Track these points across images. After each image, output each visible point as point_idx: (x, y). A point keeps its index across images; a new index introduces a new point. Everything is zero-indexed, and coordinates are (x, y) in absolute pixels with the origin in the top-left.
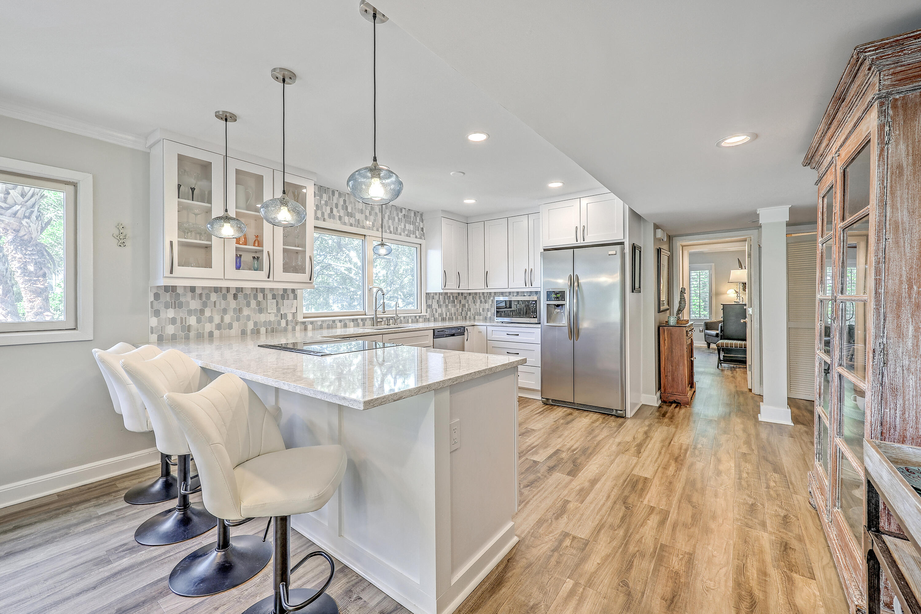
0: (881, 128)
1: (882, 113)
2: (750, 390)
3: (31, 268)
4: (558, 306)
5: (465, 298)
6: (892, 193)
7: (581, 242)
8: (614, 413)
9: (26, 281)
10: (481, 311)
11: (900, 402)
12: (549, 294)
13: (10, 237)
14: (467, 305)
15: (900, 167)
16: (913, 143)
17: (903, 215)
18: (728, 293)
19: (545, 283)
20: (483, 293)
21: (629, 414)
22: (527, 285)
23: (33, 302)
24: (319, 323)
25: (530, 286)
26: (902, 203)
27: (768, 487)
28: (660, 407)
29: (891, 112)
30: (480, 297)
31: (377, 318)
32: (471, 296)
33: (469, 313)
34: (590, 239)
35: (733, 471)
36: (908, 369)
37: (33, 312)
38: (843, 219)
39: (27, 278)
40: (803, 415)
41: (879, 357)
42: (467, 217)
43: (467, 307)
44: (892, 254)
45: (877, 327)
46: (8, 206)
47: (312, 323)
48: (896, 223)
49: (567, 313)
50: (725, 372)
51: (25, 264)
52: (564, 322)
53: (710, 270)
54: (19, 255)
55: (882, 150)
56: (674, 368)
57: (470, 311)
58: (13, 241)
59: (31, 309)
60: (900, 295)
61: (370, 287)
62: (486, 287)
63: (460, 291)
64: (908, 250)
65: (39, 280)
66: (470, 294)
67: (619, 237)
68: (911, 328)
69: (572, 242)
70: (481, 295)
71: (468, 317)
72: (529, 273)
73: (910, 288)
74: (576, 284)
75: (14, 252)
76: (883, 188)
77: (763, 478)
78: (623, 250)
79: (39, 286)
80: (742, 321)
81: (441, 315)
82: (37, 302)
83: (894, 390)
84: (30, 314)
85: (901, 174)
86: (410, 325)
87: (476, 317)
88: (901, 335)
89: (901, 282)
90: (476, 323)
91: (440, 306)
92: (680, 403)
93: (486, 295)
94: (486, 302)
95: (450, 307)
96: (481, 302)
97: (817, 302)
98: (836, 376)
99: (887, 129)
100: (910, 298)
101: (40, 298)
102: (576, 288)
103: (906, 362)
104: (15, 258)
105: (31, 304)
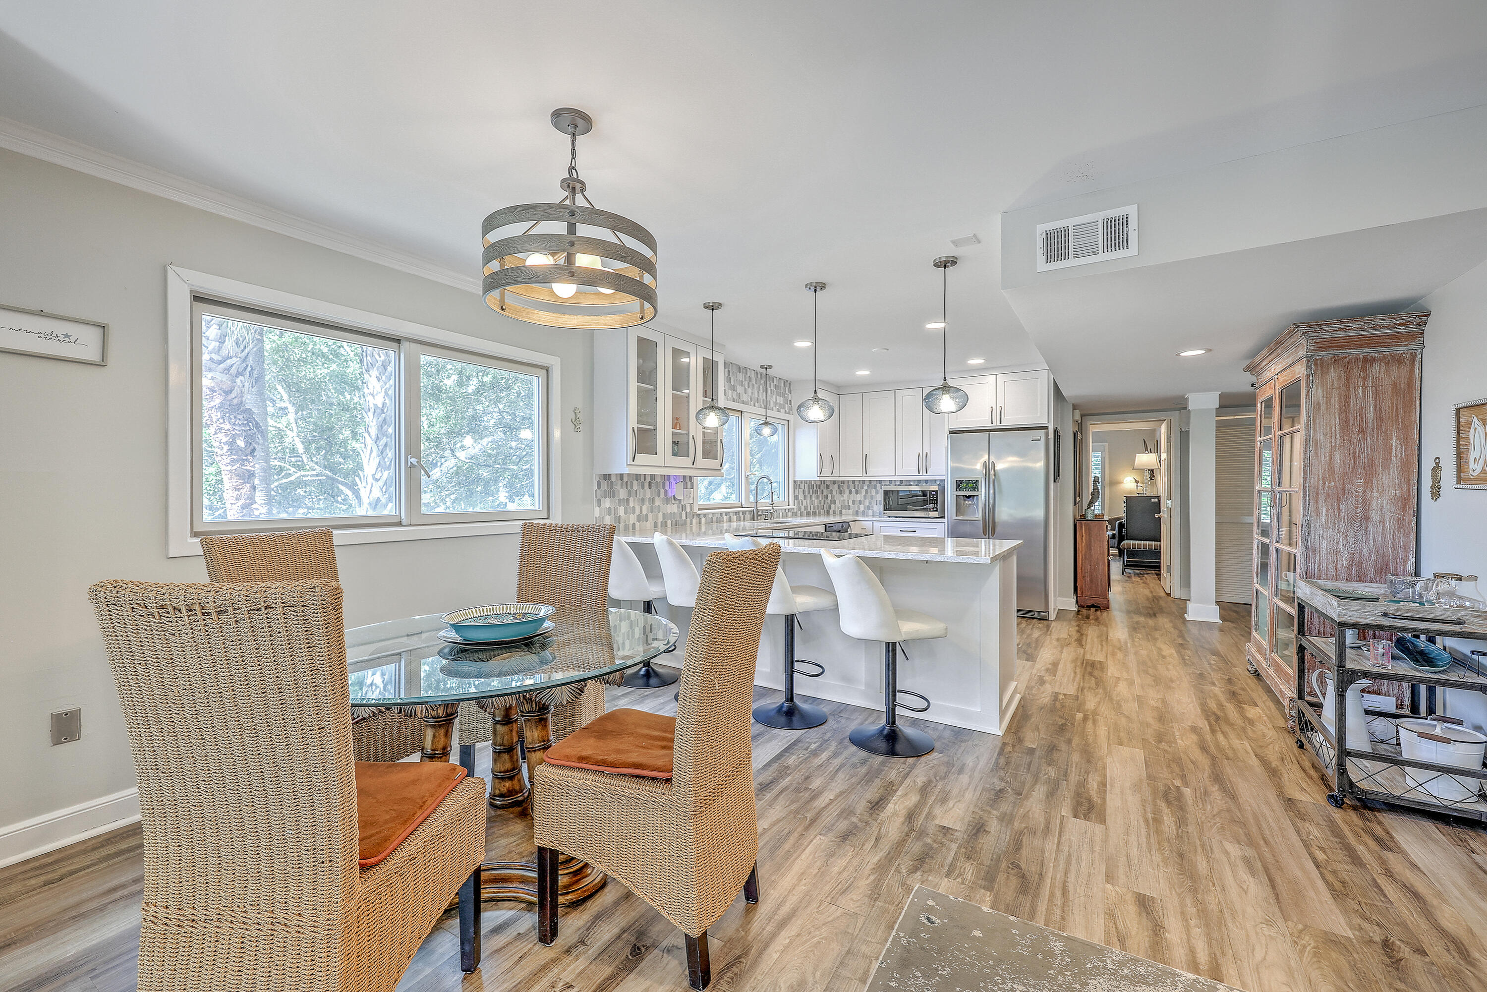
0: (1308, 376)
1: (1308, 367)
2: (1169, 595)
3: (241, 443)
4: (969, 497)
5: (828, 487)
6: (1314, 421)
7: (997, 424)
8: (1036, 615)
9: (233, 461)
10: (850, 503)
11: (1317, 558)
12: (959, 485)
13: (217, 401)
14: (830, 496)
15: (1319, 404)
16: (1327, 390)
17: (1320, 436)
18: (1125, 481)
19: (954, 470)
20: (854, 482)
21: (1052, 616)
22: (921, 472)
23: (239, 490)
24: (710, 516)
25: (925, 474)
26: (1320, 428)
27: (1210, 664)
28: (1079, 611)
29: (1314, 367)
30: (848, 487)
31: (758, 511)
32: (836, 485)
33: (833, 506)
34: (1008, 422)
35: (1175, 655)
36: (1322, 537)
37: (239, 504)
38: (1281, 429)
39: (235, 457)
40: (1229, 614)
41: (1305, 529)
42: (838, 387)
43: (830, 498)
44: (1314, 461)
45: (1304, 510)
46: (220, 359)
47: (705, 515)
48: (1316, 440)
49: (981, 506)
50: (1133, 579)
51: (234, 438)
52: (979, 516)
53: (1103, 452)
54: (227, 426)
55: (1308, 392)
56: (1093, 568)
57: (835, 504)
58: (221, 407)
59: (237, 499)
60: (1318, 488)
61: (748, 474)
62: (865, 475)
63: (823, 479)
64: (1323, 459)
65: (247, 460)
66: (834, 482)
67: (1043, 421)
68: (1324, 509)
69: (988, 425)
70: (851, 483)
71: (831, 512)
72: (924, 460)
73: (1324, 483)
74: (992, 472)
75: (221, 421)
76: (1308, 417)
77: (1204, 660)
78: (1047, 434)
79: (248, 468)
80: (1157, 516)
81: (806, 508)
82: (245, 490)
83: (1314, 551)
84: (234, 506)
85: (1319, 409)
86: (789, 519)
87: (843, 511)
88: (1318, 514)
89: (1319, 480)
90: (858, 518)
91: (805, 497)
92: (1099, 607)
93: (857, 484)
94: (857, 493)
95: (814, 499)
96: (850, 492)
97: (1256, 493)
98: (1274, 550)
99: (1311, 378)
100: (1324, 490)
101: (248, 485)
102: (992, 477)
103: (1321, 532)
104: (221, 428)
105: (237, 492)
